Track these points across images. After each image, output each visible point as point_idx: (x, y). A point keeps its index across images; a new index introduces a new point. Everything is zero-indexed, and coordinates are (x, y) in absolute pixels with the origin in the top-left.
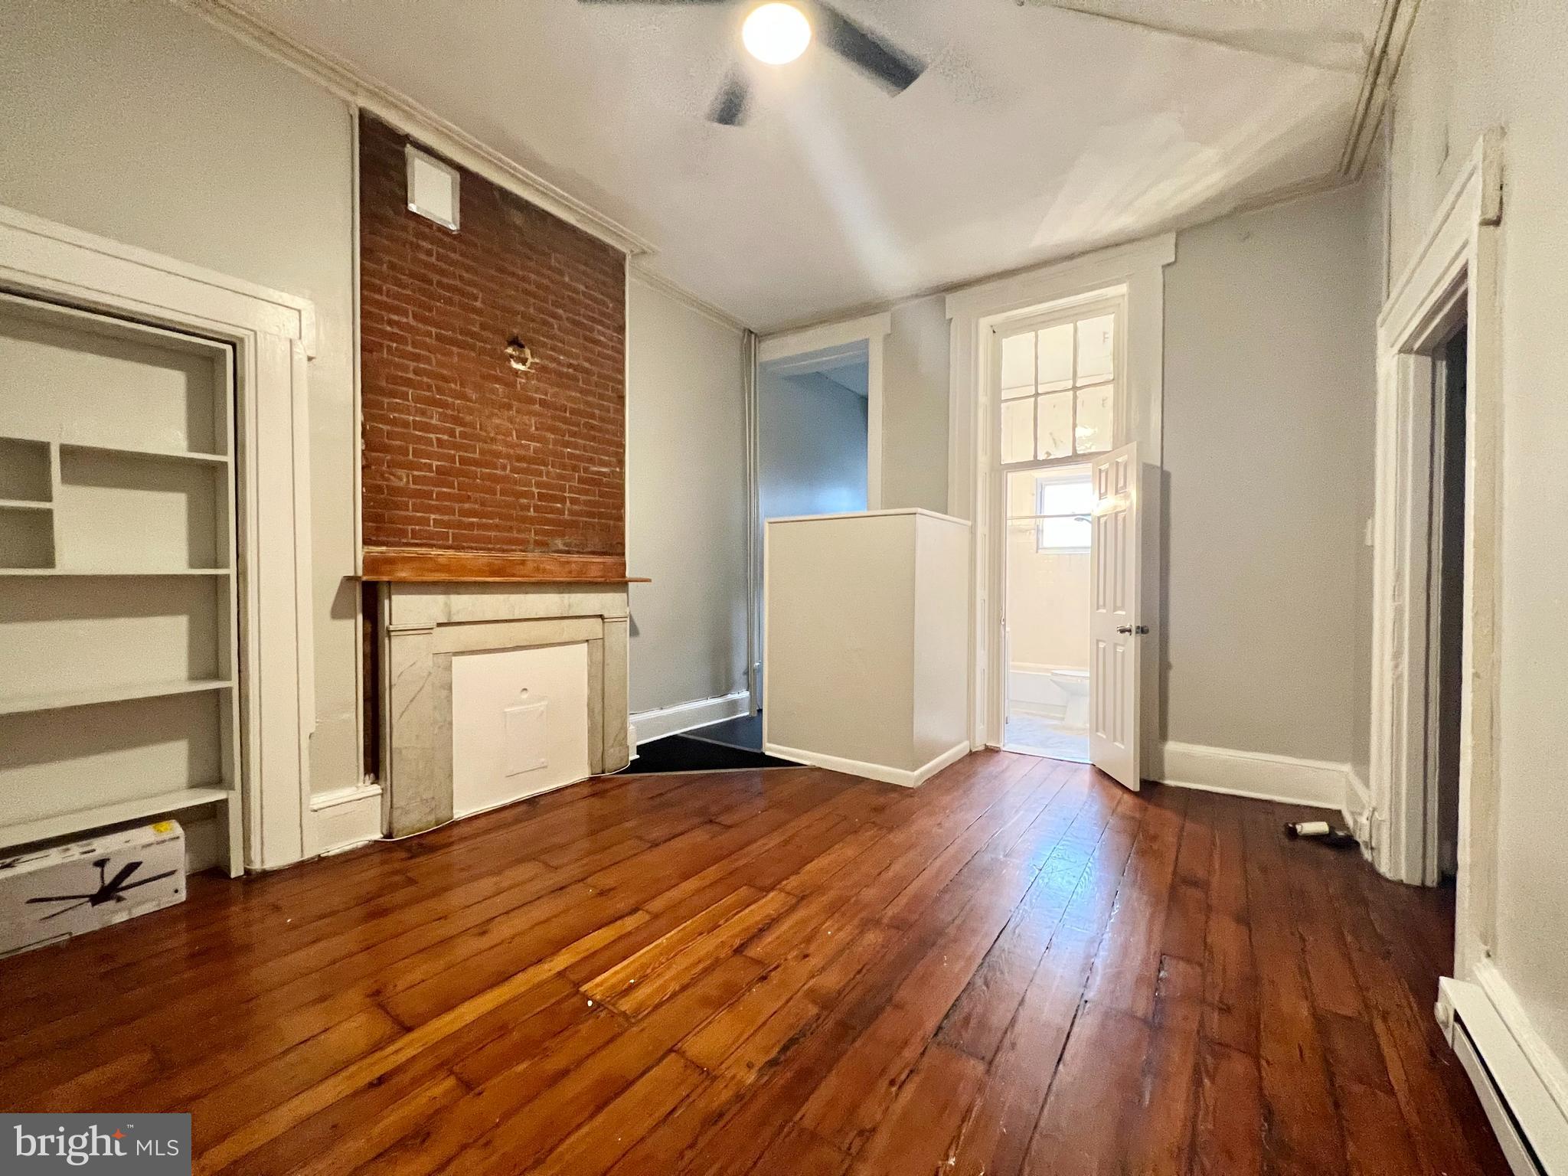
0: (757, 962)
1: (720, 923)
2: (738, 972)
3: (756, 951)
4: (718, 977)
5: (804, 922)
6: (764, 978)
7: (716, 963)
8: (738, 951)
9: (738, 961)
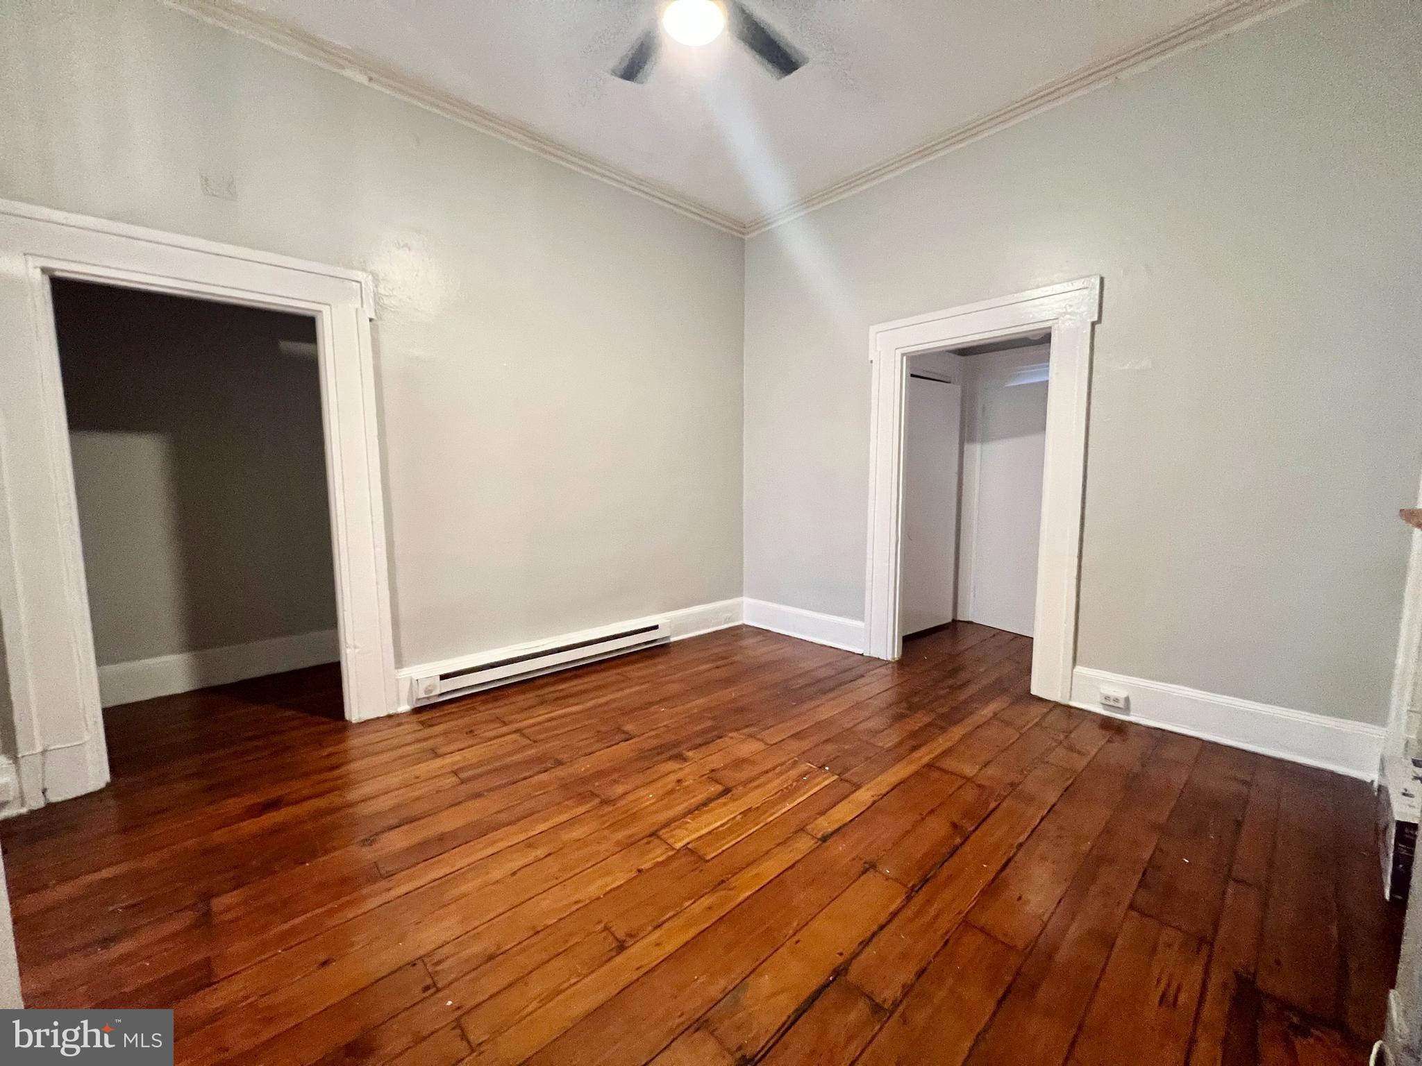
0: (717, 782)
1: (740, 816)
2: (731, 777)
3: (715, 789)
4: (744, 775)
5: (667, 808)
6: (713, 771)
7: (745, 784)
8: (727, 791)
9: (730, 784)
